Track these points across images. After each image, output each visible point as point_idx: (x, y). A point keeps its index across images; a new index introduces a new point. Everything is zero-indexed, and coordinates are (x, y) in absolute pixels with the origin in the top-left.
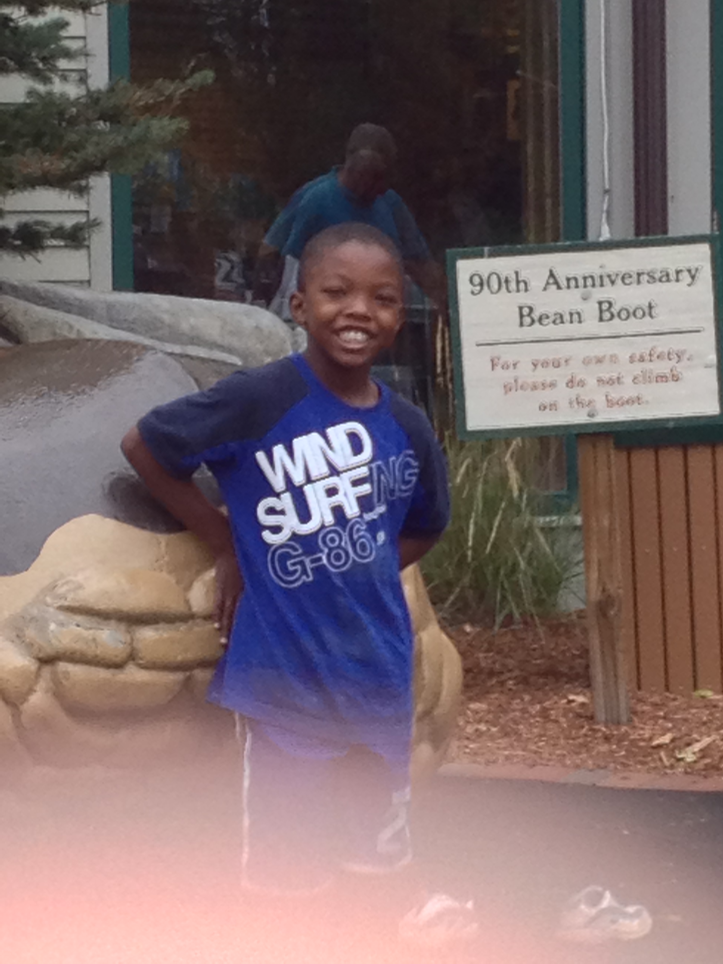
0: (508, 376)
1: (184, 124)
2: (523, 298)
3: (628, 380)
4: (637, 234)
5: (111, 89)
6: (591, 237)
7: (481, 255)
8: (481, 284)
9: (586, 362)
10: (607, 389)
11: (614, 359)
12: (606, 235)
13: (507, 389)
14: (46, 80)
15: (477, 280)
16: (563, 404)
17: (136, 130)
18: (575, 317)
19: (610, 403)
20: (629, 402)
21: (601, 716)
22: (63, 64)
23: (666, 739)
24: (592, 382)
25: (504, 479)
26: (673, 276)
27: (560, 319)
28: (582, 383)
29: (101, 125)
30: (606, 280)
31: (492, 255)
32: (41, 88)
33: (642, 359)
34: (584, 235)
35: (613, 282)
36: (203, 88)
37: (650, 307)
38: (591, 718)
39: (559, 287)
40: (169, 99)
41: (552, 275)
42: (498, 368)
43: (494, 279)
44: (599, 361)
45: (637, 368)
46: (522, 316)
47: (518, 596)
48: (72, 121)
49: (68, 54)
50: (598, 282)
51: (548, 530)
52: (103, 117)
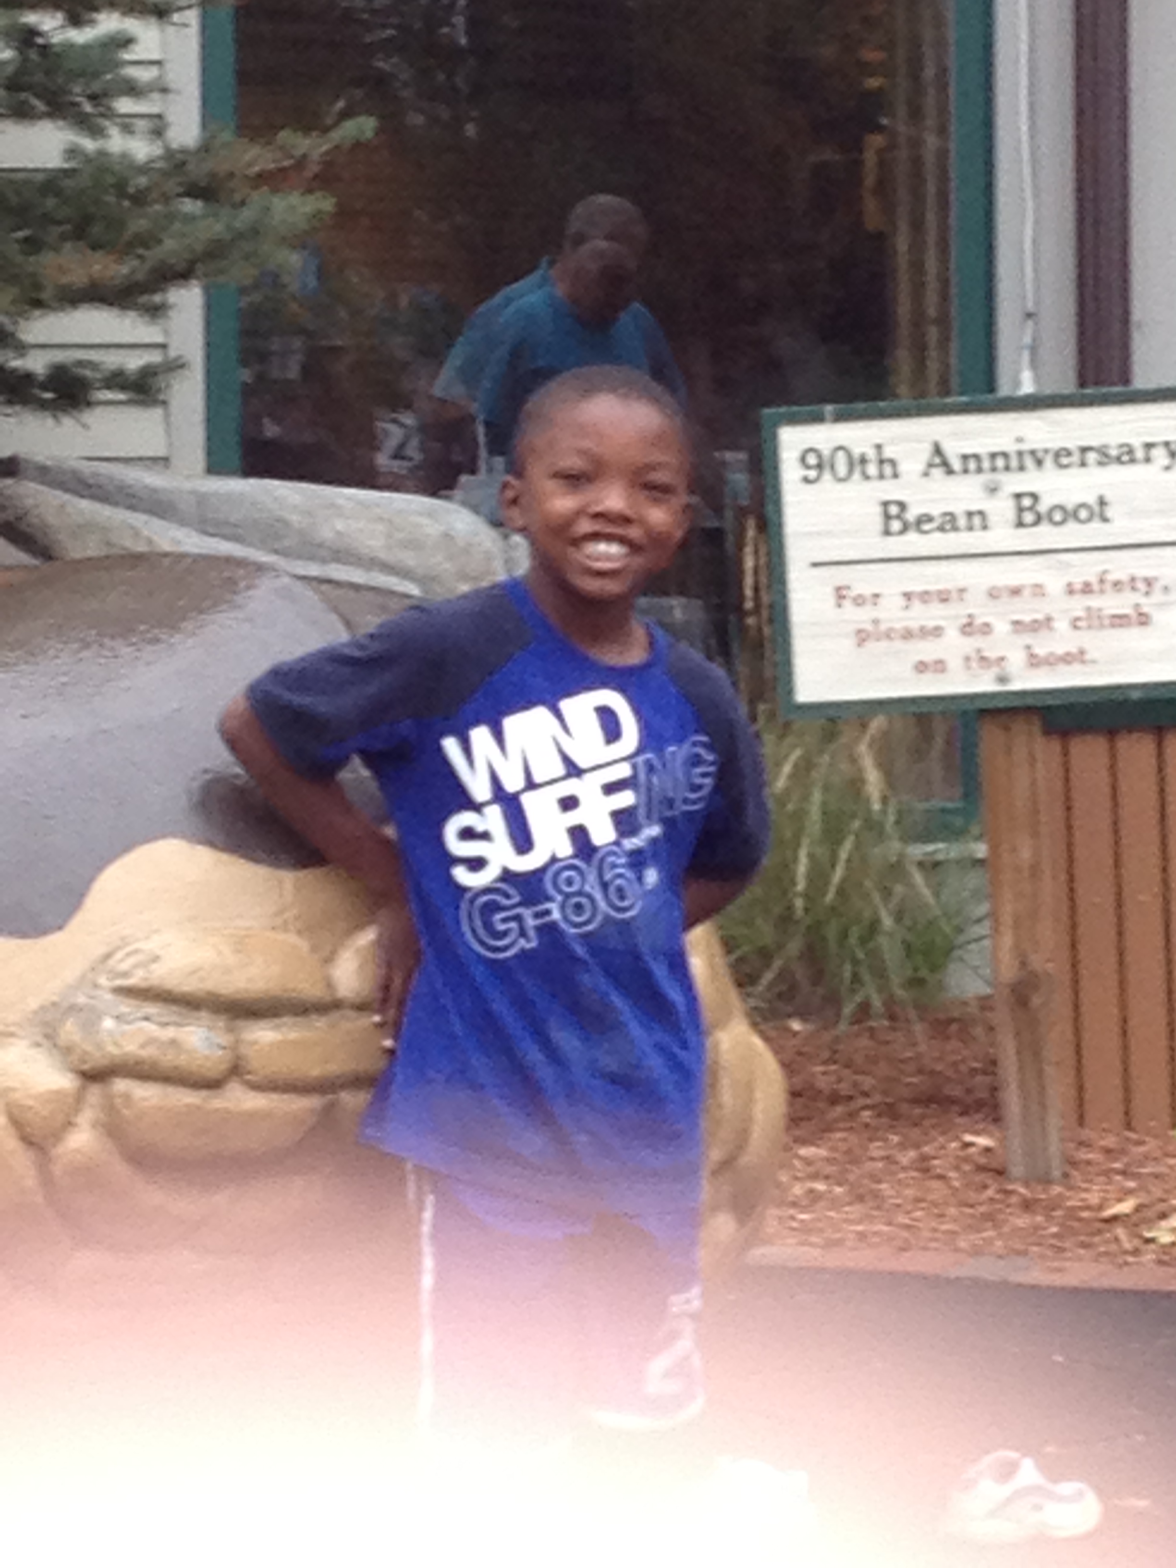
0: (863, 616)
1: (326, 204)
2: (891, 490)
3: (1062, 625)
4: (1082, 384)
5: (205, 148)
6: (1004, 390)
7: (818, 419)
8: (820, 466)
9: (993, 594)
10: (1027, 639)
11: (1039, 590)
12: (1027, 387)
13: (862, 637)
14: (97, 132)
15: (812, 460)
16: (955, 664)
17: (247, 215)
18: (977, 520)
19: (1034, 661)
20: (1067, 659)
21: (1017, 1170)
22: (124, 105)
23: (1125, 1207)
24: (1002, 627)
25: (856, 784)
26: (1140, 454)
27: (949, 524)
28: (986, 629)
29: (190, 206)
30: (1029, 462)
31: (840, 418)
32: (89, 145)
33: (1087, 589)
34: (991, 386)
35: (1039, 463)
36: (358, 145)
37: (1102, 502)
38: (1000, 1172)
39: (950, 472)
40: (301, 163)
41: (938, 450)
42: (847, 603)
43: (841, 456)
44: (1016, 592)
45: (1078, 605)
46: (887, 517)
47: (880, 973)
48: (139, 199)
49: (133, 90)
50: (1014, 463)
51: (931, 867)
52: (194, 191)
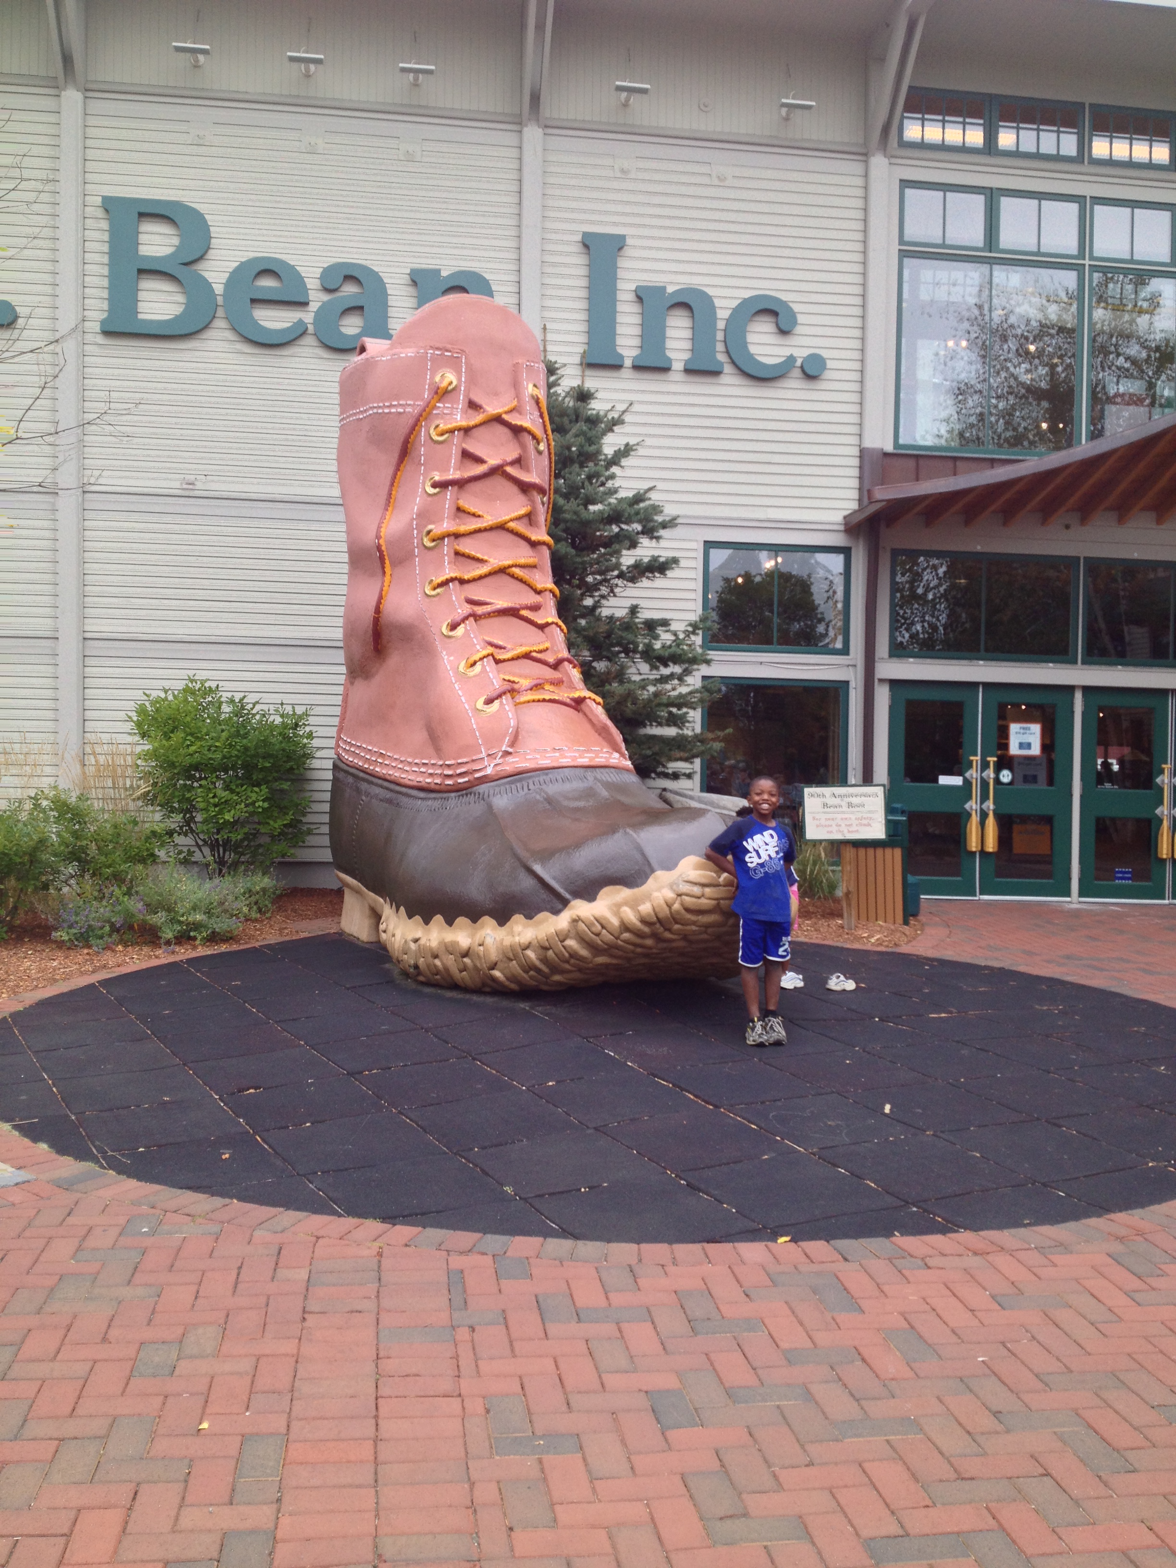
0: (818, 822)
2: (825, 800)
3: (854, 825)
5: (702, 733)
7: (811, 787)
8: (811, 795)
9: (842, 819)
10: (848, 828)
11: (851, 819)
13: (817, 826)
16: (837, 832)
17: (709, 745)
18: (840, 806)
21: (846, 927)
24: (843, 825)
25: (819, 854)
27: (835, 807)
28: (840, 826)
31: (815, 787)
32: (681, 732)
35: (854, 797)
38: (843, 927)
39: (836, 797)
41: (834, 794)
42: (816, 820)
43: (815, 794)
44: (847, 819)
45: (857, 822)
46: (824, 805)
47: (823, 890)
48: (689, 742)
49: (688, 722)
51: (832, 871)
52: (699, 741)
